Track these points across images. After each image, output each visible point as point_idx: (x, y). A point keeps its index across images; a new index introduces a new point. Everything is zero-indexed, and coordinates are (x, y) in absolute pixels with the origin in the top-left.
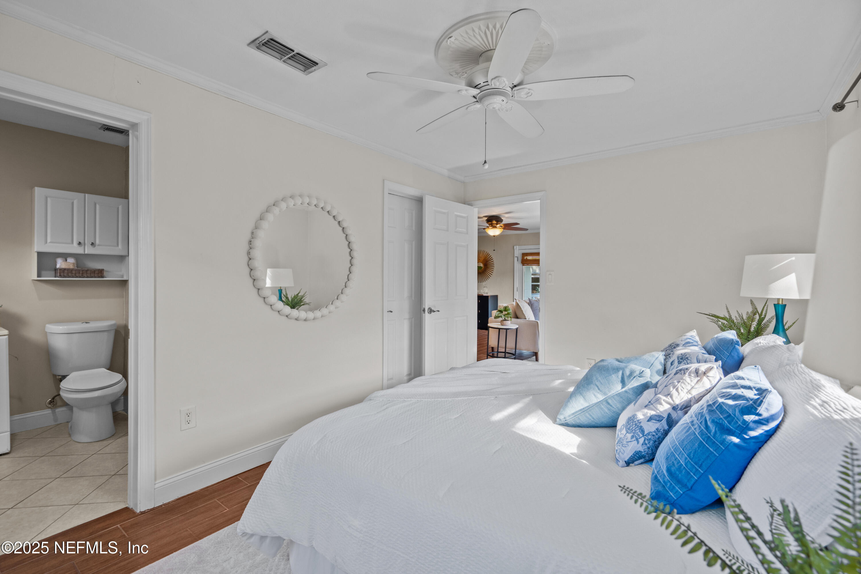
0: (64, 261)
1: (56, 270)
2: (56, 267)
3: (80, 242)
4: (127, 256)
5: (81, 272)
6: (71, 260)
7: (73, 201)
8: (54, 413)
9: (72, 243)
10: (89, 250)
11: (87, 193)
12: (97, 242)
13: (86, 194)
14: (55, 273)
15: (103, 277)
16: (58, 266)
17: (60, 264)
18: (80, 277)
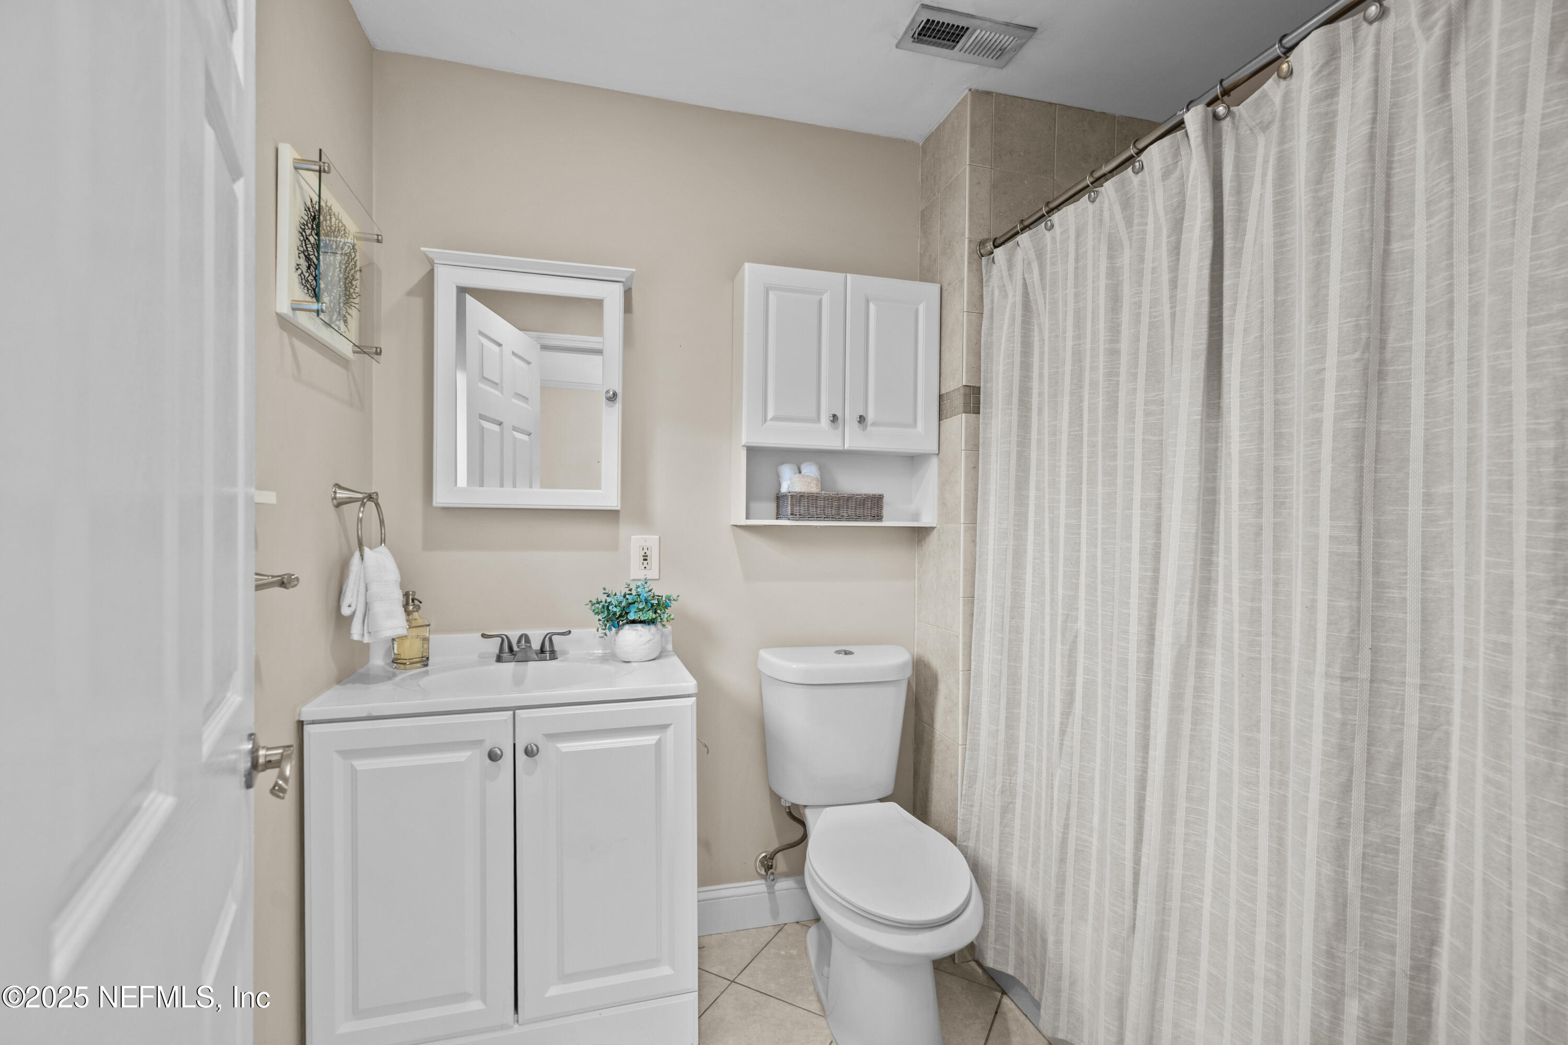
0: (795, 474)
1: (779, 498)
2: (780, 491)
3: (834, 416)
4: (935, 454)
5: (835, 503)
6: (810, 470)
7: (819, 298)
8: (771, 891)
9: (818, 419)
10: (853, 440)
11: (850, 273)
12: (871, 417)
13: (848, 274)
14: (778, 507)
15: (879, 517)
16: (784, 489)
17: (789, 482)
18: (833, 518)
